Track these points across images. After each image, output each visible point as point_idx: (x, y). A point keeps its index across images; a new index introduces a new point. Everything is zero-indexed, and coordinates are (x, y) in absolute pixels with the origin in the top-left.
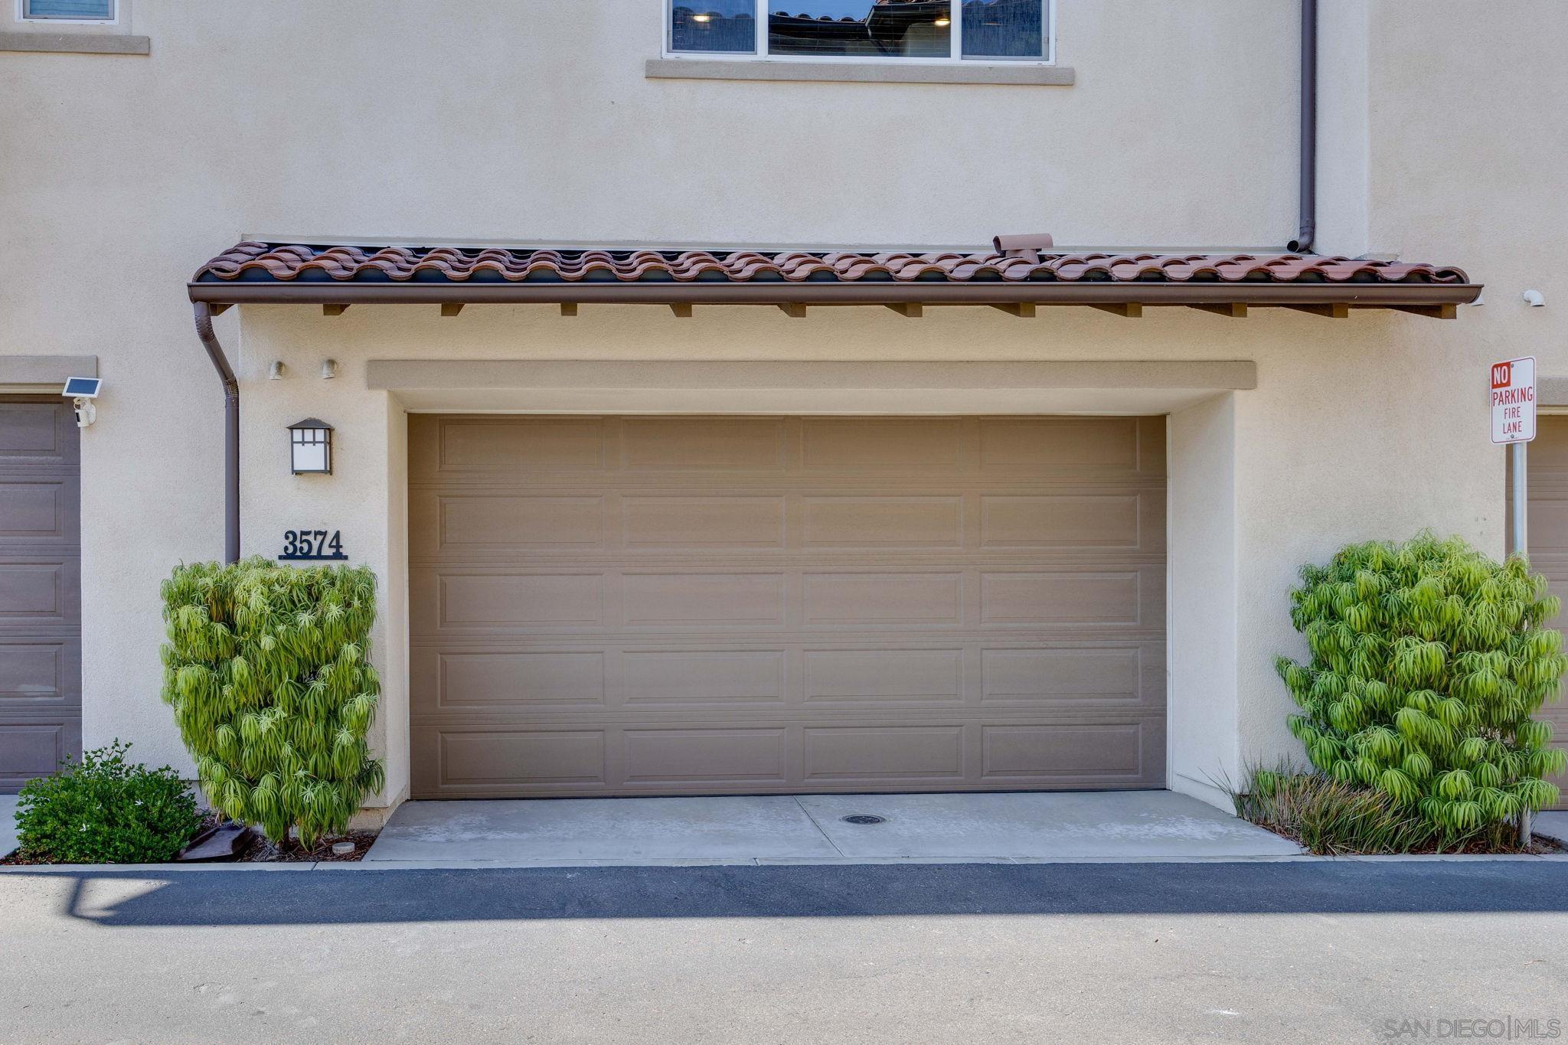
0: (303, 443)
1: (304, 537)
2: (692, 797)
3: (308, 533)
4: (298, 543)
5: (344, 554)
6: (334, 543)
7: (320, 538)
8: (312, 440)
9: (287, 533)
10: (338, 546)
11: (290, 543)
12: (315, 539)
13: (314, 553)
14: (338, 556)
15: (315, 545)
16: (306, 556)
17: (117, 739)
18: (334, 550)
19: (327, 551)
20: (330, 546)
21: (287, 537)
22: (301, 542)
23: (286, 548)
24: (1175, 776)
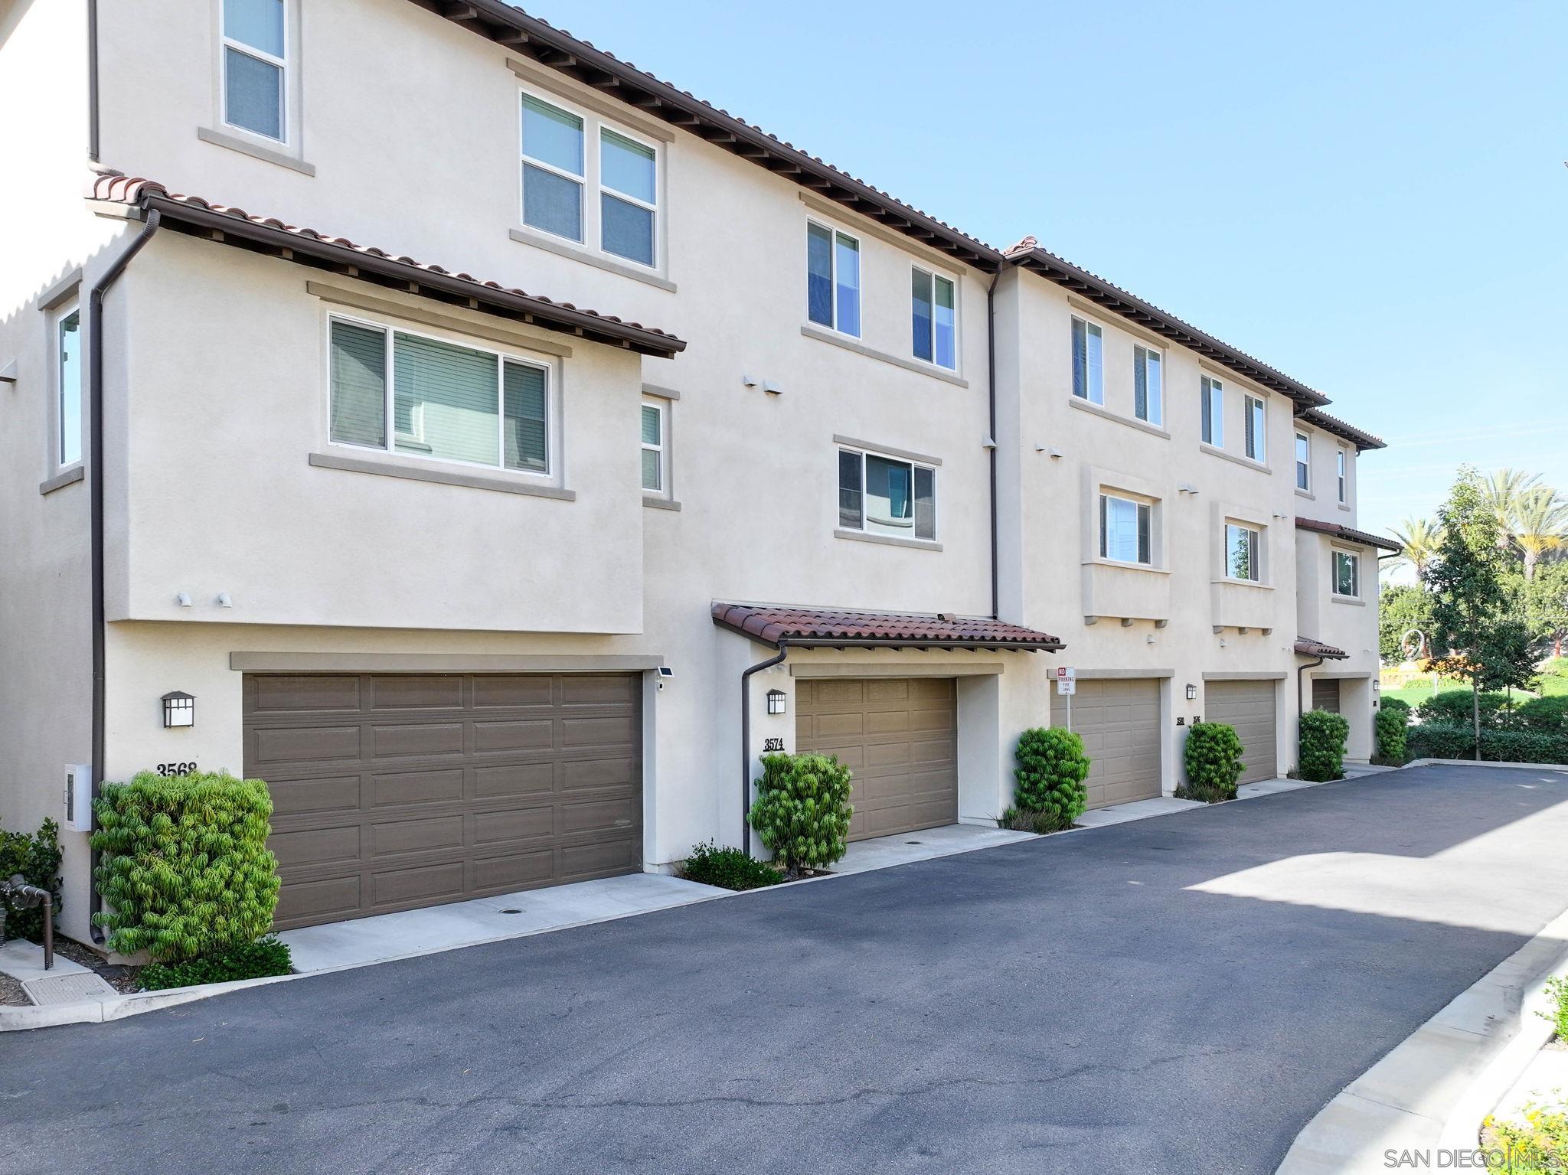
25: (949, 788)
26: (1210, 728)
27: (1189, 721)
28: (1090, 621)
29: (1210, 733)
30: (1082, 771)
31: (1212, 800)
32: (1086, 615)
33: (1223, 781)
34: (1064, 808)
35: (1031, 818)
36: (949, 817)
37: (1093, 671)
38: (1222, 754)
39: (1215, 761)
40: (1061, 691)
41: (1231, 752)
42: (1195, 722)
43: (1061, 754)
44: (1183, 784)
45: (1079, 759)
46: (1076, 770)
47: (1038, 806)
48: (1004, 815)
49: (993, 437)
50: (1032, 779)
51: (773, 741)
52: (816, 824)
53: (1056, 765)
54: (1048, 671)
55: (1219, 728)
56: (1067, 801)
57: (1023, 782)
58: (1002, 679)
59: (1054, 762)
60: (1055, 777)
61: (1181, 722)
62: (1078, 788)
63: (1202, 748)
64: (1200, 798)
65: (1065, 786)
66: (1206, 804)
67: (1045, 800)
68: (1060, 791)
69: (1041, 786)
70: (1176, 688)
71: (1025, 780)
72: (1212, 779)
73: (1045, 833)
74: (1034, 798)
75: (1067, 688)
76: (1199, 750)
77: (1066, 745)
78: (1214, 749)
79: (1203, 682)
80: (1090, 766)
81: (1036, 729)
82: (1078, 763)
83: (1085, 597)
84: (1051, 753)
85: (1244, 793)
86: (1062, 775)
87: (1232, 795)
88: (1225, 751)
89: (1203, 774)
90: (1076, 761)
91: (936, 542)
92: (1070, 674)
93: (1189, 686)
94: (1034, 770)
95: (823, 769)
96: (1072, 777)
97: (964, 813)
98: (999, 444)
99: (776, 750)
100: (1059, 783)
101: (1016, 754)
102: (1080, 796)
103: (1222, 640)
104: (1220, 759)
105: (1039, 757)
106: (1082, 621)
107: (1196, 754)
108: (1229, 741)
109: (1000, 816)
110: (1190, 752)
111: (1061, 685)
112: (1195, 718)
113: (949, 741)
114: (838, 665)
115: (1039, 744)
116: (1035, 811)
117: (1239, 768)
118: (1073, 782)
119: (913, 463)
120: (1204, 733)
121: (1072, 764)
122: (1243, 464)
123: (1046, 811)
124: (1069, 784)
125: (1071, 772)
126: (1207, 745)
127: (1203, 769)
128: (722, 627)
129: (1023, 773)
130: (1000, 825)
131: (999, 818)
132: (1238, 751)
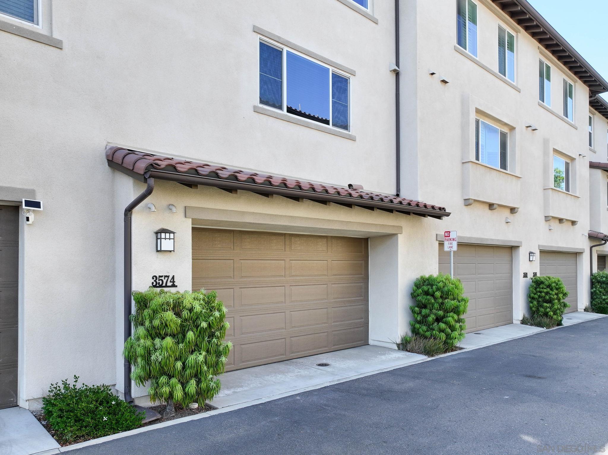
0: (165, 239)
1: (160, 278)
2: (254, 367)
3: (162, 276)
4: (157, 281)
5: (176, 285)
6: (172, 281)
7: (166, 278)
8: (169, 238)
9: (153, 277)
10: (174, 282)
11: (155, 281)
12: (165, 279)
13: (164, 285)
14: (174, 286)
15: (165, 281)
16: (161, 286)
17: (75, 376)
18: (172, 283)
19: (169, 284)
20: (171, 282)
21: (153, 278)
22: (159, 280)
23: (153, 283)
24: (371, 340)
25: (362, 318)
26: (546, 279)
27: (530, 275)
28: (468, 202)
29: (547, 283)
30: (462, 308)
31: (548, 326)
32: (465, 199)
33: (554, 314)
34: (448, 336)
35: (422, 343)
36: (362, 340)
37: (470, 238)
38: (555, 297)
39: (550, 301)
40: (446, 248)
41: (561, 296)
42: (534, 276)
43: (446, 295)
44: (527, 316)
45: (460, 299)
46: (457, 307)
47: (428, 334)
48: (402, 340)
49: (398, 64)
50: (423, 313)
51: (163, 278)
52: (179, 364)
53: (442, 303)
54: (437, 234)
55: (553, 280)
56: (450, 331)
57: (416, 315)
58: (401, 239)
59: (440, 301)
60: (441, 313)
61: (525, 275)
62: (459, 321)
63: (541, 292)
64: (539, 325)
65: (450, 319)
66: (544, 329)
67: (434, 330)
68: (446, 323)
69: (431, 319)
70: (522, 254)
71: (418, 314)
72: (547, 313)
73: (432, 356)
74: (425, 328)
75: (451, 246)
76: (539, 294)
77: (450, 288)
78: (549, 293)
79: (539, 250)
80: (468, 304)
81: (427, 276)
82: (459, 302)
83: (464, 186)
84: (438, 294)
85: (566, 322)
86: (446, 311)
87: (559, 324)
88: (557, 294)
89: (542, 310)
90: (458, 300)
91: (350, 133)
92: (452, 236)
93: (531, 253)
94: (425, 307)
95: (189, 306)
96: (454, 313)
97: (373, 337)
98: (401, 70)
99: (166, 286)
100: (444, 317)
101: (412, 294)
102: (460, 326)
103: (550, 226)
104: (554, 299)
105: (428, 297)
106: (462, 202)
107: (536, 296)
108: (560, 288)
109: (399, 341)
110: (532, 295)
111: (446, 244)
112: (534, 273)
113: (362, 284)
114: (243, 213)
115: (429, 287)
116: (426, 337)
117: (565, 306)
118: (456, 317)
119: (331, 68)
120: (542, 283)
121: (454, 303)
122: (563, 120)
123: (434, 339)
124: (453, 317)
125: (454, 309)
126: (545, 290)
127: (542, 306)
128: (119, 170)
129: (417, 309)
130: (398, 347)
131: (398, 342)
132: (565, 295)
